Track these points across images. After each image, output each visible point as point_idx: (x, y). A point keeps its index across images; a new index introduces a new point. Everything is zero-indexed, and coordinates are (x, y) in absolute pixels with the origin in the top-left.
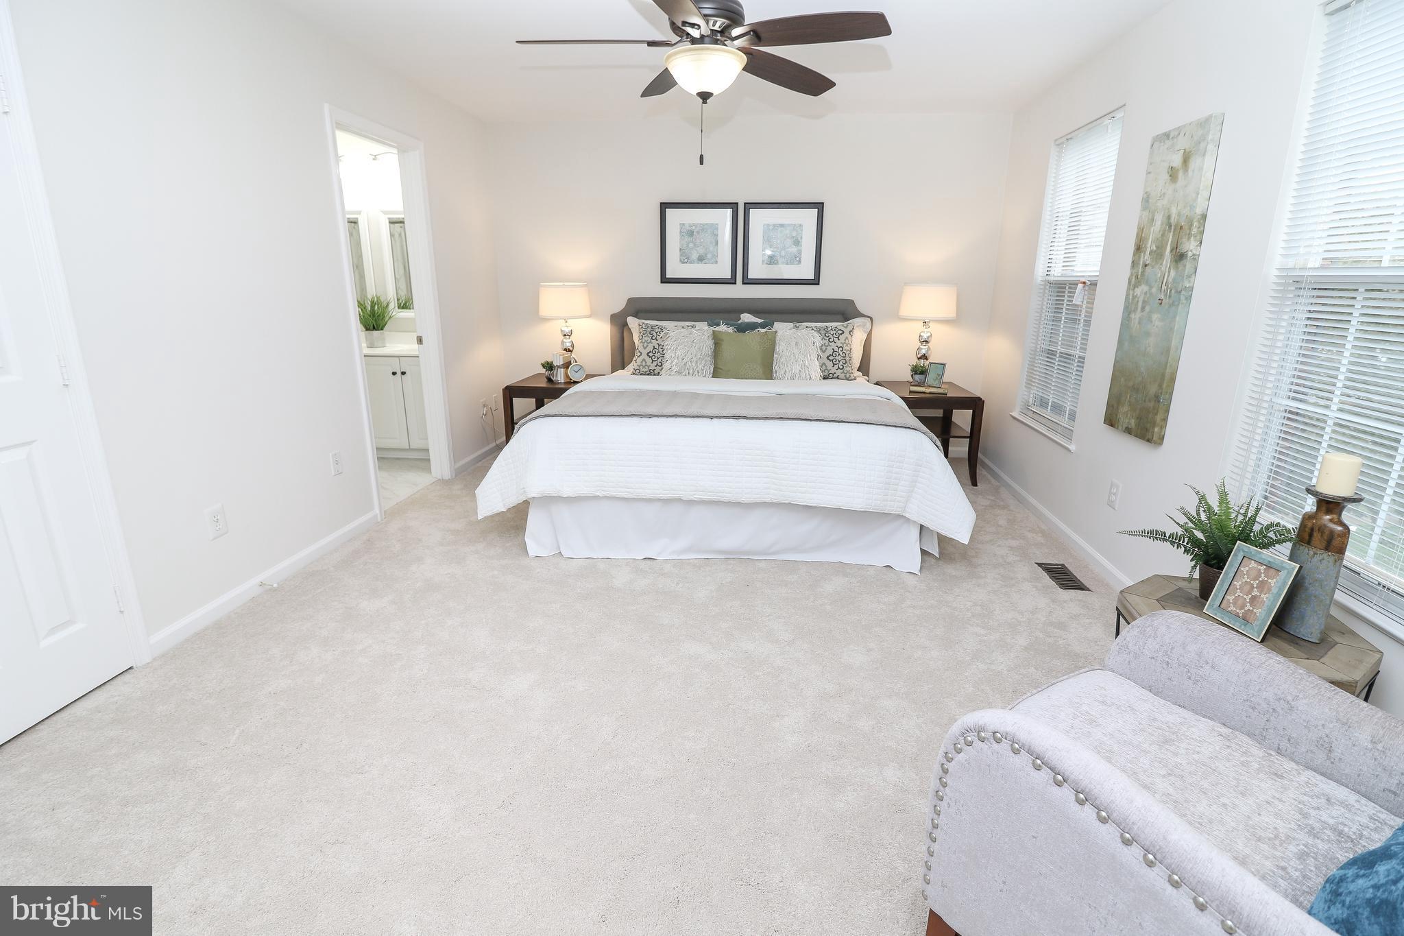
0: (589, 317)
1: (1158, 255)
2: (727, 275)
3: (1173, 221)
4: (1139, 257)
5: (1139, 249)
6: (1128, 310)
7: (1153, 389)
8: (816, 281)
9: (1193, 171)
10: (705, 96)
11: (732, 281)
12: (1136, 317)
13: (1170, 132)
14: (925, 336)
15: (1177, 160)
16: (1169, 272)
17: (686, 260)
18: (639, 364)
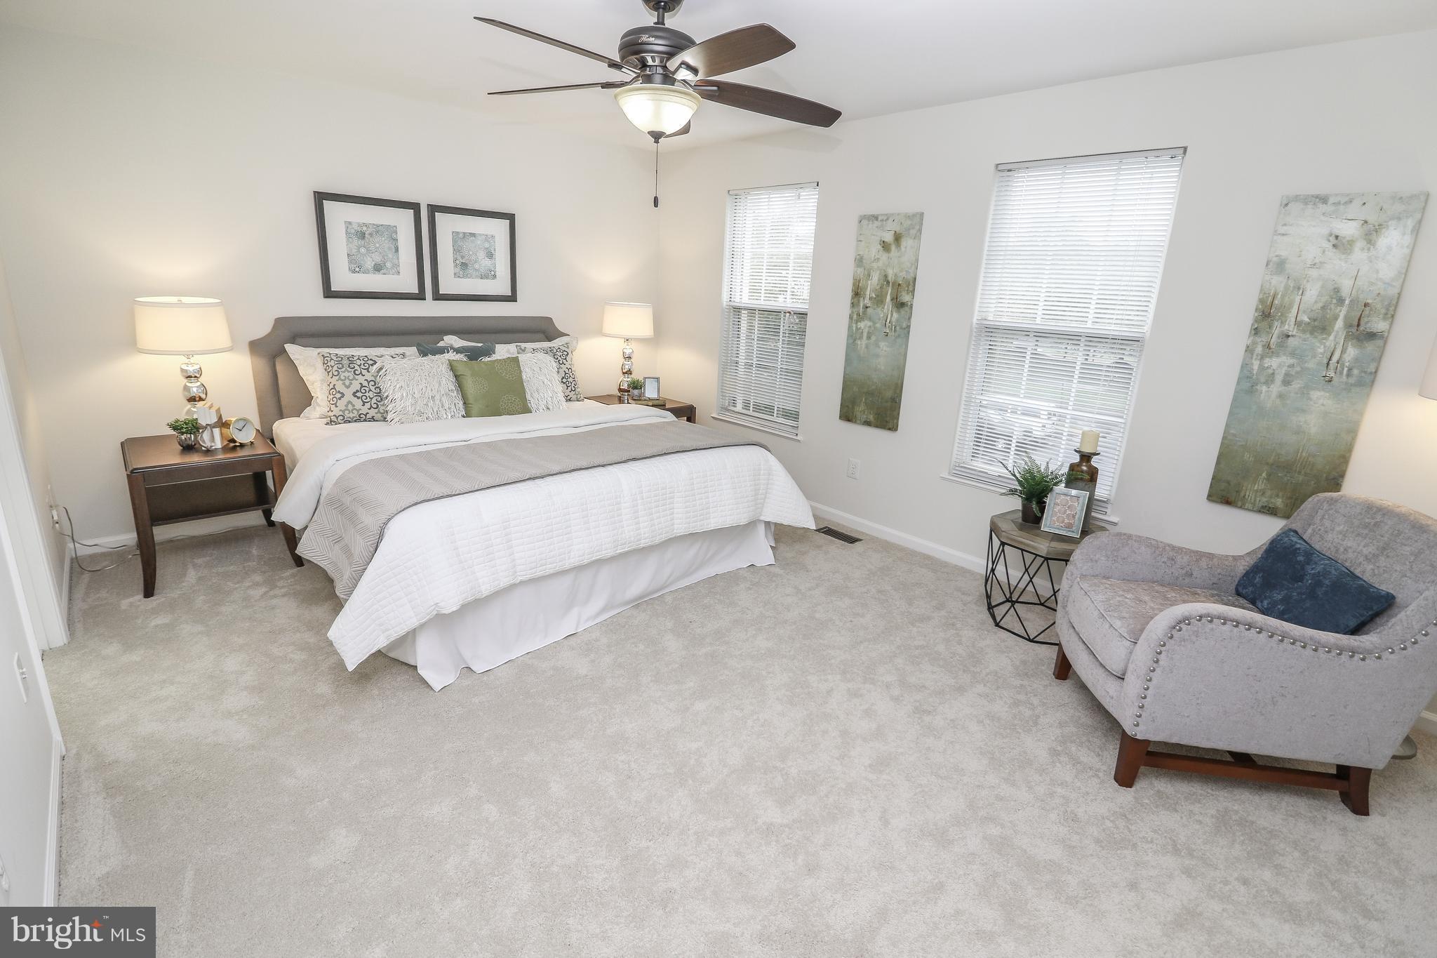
0: (231, 349)
1: (879, 300)
2: (414, 289)
3: (890, 279)
4: (859, 301)
5: (857, 294)
6: (853, 337)
7: (889, 394)
8: (512, 298)
9: (906, 248)
10: (657, 136)
11: (420, 296)
12: (862, 343)
13: (878, 215)
14: (628, 352)
15: (889, 237)
16: (892, 315)
17: (357, 269)
18: (344, 408)
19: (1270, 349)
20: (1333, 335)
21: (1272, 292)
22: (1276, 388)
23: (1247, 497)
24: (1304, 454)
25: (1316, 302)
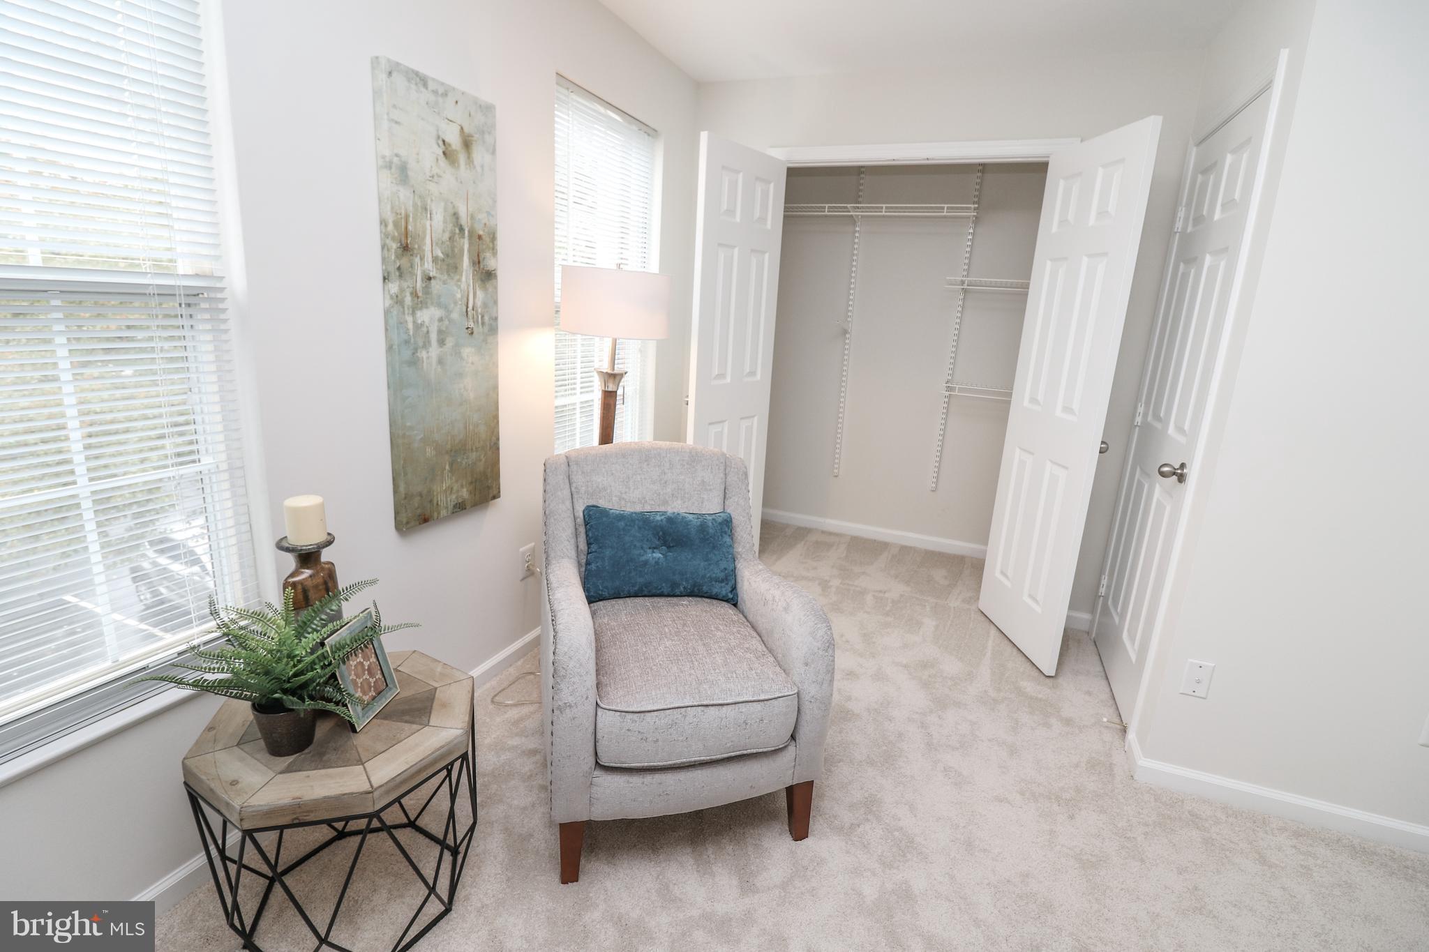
1: (448, 266)
3: (463, 223)
15: (451, 134)
16: (475, 292)
19: (418, 297)
20: (464, 273)
21: (403, 212)
22: (434, 351)
23: (439, 503)
24: (471, 427)
25: (444, 231)
